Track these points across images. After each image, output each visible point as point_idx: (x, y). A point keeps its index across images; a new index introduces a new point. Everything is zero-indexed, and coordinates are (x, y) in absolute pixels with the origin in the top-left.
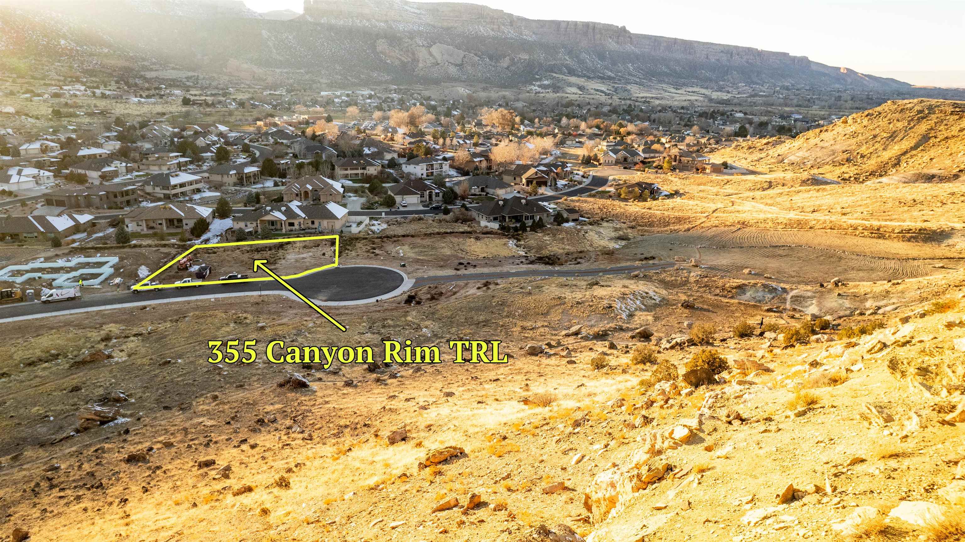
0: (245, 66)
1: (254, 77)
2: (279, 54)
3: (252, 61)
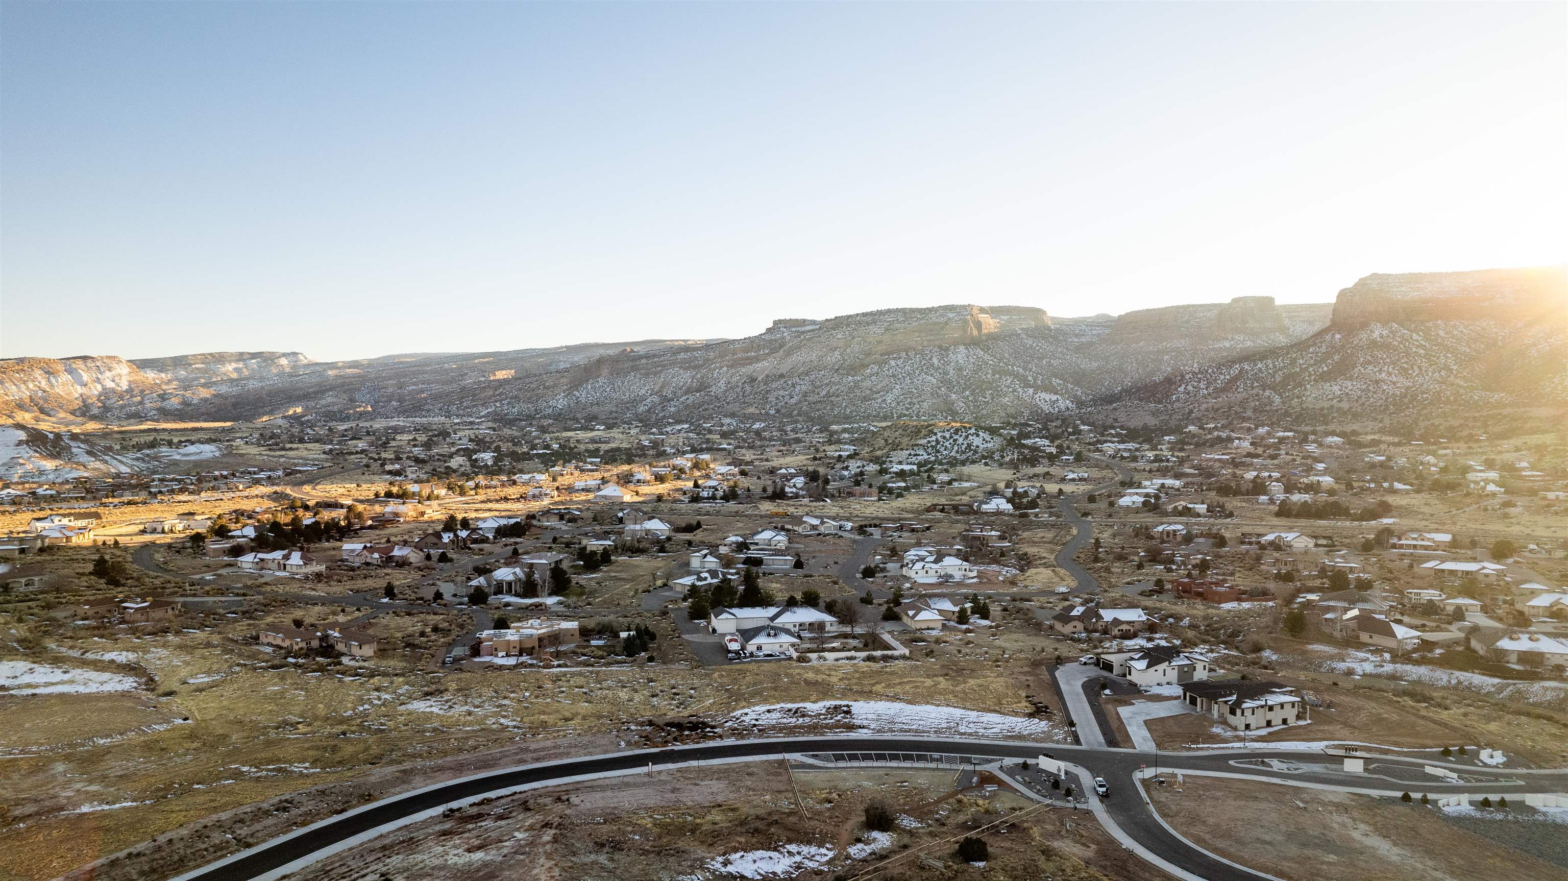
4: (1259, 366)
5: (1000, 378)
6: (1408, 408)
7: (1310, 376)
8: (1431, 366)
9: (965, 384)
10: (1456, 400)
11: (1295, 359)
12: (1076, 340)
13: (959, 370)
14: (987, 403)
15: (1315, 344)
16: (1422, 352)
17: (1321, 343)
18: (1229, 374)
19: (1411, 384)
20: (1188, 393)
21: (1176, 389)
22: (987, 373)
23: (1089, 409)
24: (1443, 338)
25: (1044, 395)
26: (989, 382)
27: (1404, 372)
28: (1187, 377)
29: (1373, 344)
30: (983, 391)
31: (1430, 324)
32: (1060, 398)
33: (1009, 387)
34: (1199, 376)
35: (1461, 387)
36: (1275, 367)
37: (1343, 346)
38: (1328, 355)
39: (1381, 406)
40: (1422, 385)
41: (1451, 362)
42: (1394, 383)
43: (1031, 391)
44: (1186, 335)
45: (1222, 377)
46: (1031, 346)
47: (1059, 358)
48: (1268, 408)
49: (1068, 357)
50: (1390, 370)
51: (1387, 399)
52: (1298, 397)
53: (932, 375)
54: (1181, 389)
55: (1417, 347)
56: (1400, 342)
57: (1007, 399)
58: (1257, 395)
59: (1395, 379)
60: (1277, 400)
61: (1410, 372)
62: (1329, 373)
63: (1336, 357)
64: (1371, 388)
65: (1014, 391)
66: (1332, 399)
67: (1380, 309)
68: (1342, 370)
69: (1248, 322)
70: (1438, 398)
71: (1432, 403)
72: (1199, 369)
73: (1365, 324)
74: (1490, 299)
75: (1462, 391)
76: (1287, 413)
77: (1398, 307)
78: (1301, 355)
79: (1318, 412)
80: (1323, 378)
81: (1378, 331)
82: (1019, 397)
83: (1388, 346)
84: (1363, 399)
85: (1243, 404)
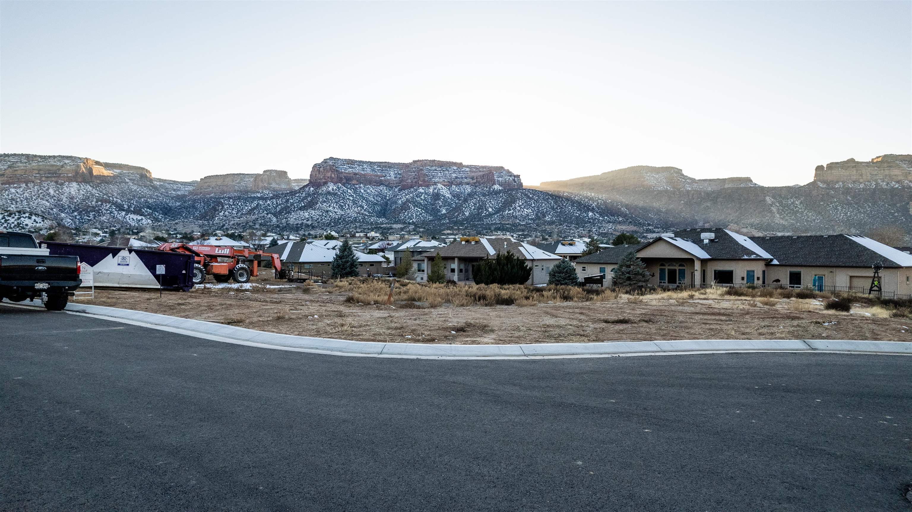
2: (782, 219)
3: (752, 225)
4: (269, 202)
5: (102, 204)
6: (340, 224)
7: (294, 208)
8: (354, 204)
9: (75, 207)
10: (363, 221)
11: (288, 200)
12: (174, 193)
13: (71, 198)
14: (91, 220)
15: (300, 192)
16: (351, 198)
17: (303, 191)
18: (251, 206)
19: (344, 213)
20: (226, 216)
21: (218, 214)
22: (92, 201)
23: (159, 223)
24: (363, 193)
25: (132, 216)
26: (93, 207)
27: (341, 208)
28: (226, 207)
29: (329, 193)
30: (88, 213)
31: (357, 186)
33: (107, 210)
34: (233, 207)
35: (366, 215)
37: (314, 194)
38: (306, 198)
39: (328, 223)
40: (349, 214)
41: (364, 204)
42: (336, 212)
43: (124, 213)
44: (238, 191)
45: (246, 208)
46: (135, 190)
47: (154, 198)
48: (268, 224)
49: (161, 198)
50: (335, 206)
51: (331, 220)
52: (286, 218)
53: (47, 200)
54: (222, 214)
55: (349, 196)
56: (342, 193)
57: (105, 217)
58: (263, 217)
59: (336, 211)
60: (274, 219)
61: (344, 207)
62: (305, 206)
63: (309, 199)
64: (324, 214)
65: (111, 212)
66: (304, 220)
67: (333, 175)
68: (311, 205)
69: (271, 184)
70: (355, 220)
71: (352, 222)
72: (233, 203)
73: (325, 183)
74: (384, 177)
75: (366, 217)
76: (278, 226)
77: (342, 176)
78: (292, 197)
79: (295, 226)
80: (301, 209)
81: (331, 187)
82: (114, 216)
83: (335, 194)
84: (320, 220)
85: (255, 222)
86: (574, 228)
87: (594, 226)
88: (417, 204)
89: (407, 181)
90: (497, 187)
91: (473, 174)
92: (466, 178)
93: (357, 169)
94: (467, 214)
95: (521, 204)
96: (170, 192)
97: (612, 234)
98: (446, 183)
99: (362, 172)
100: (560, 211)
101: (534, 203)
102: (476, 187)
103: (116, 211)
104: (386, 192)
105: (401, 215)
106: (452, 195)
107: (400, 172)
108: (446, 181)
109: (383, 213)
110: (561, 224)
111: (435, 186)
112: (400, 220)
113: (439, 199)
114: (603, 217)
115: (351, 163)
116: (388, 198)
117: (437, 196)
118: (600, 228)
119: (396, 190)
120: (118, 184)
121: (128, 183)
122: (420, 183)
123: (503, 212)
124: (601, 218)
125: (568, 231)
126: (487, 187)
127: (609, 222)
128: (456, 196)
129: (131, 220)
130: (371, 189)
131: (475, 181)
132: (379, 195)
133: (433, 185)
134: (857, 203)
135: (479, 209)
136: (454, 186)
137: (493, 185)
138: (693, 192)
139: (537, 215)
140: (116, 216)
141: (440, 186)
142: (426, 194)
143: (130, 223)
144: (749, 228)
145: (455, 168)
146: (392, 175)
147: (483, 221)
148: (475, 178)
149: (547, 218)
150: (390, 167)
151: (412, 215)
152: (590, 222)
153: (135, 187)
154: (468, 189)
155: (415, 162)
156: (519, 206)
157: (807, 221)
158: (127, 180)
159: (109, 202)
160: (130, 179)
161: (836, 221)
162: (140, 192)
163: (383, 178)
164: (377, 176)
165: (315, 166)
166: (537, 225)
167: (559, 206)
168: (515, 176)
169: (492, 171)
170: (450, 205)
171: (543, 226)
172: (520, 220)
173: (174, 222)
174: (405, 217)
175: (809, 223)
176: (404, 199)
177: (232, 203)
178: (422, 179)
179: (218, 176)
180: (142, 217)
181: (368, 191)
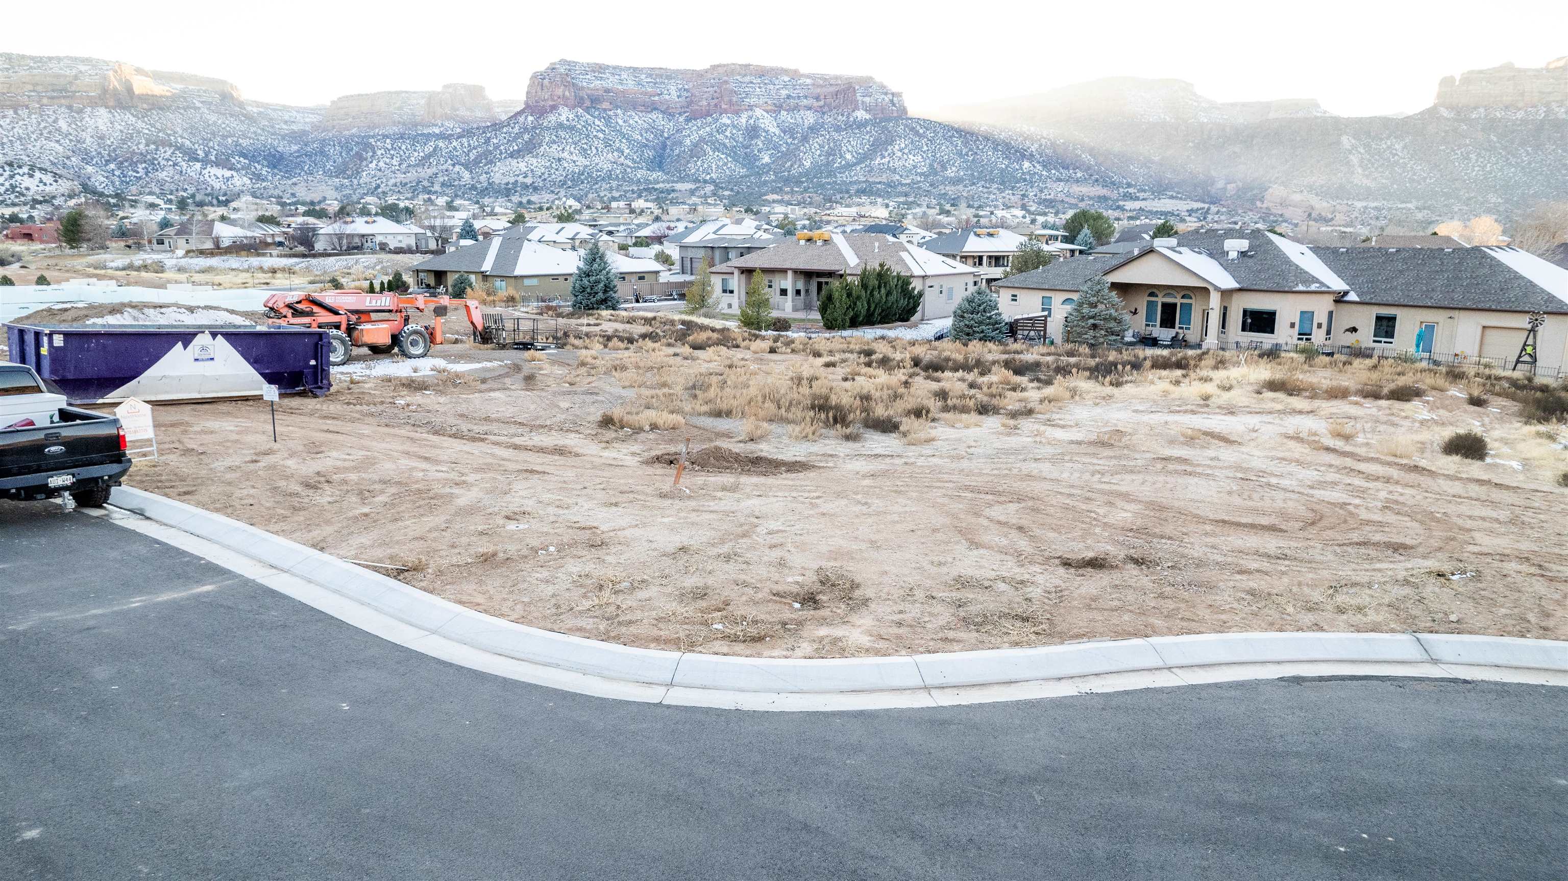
0: (1297, 197)
1: (1310, 215)
2: (1367, 177)
3: (1311, 188)
4: (455, 143)
5: (157, 150)
6: (582, 183)
7: (501, 153)
8: (606, 147)
9: (109, 155)
10: (623, 177)
11: (489, 139)
12: (285, 127)
13: (100, 138)
14: (140, 178)
15: (509, 125)
16: (601, 135)
17: (514, 123)
18: (423, 152)
19: (588, 163)
20: (380, 170)
21: (367, 166)
22: (139, 143)
23: (264, 184)
24: (621, 126)
25: (215, 171)
26: (142, 154)
27: (584, 153)
28: (379, 152)
29: (561, 126)
30: (133, 165)
31: (611, 113)
32: (235, 174)
33: (168, 160)
34: (392, 152)
35: (629, 167)
36: (469, 145)
37: (534, 128)
38: (519, 135)
40: (597, 164)
41: (624, 147)
42: (574, 162)
43: (198, 165)
44: (399, 123)
45: (416, 154)
46: (215, 123)
47: (250, 138)
48: (456, 183)
49: (263, 138)
50: (572, 149)
51: (567, 175)
52: (486, 173)
53: (58, 142)
54: (373, 165)
55: (598, 131)
56: (584, 126)
57: (165, 173)
58: (446, 171)
59: (575, 158)
60: (466, 175)
61: (589, 152)
62: (519, 151)
63: (526, 137)
64: (554, 165)
65: (175, 165)
66: (518, 176)
67: (567, 93)
68: (530, 148)
69: (458, 110)
70: (609, 176)
71: (603, 179)
72: (392, 145)
73: (554, 108)
74: (659, 95)
75: (629, 170)
76: (473, 188)
77: (583, 94)
78: (495, 134)
79: (503, 186)
80: (512, 156)
81: (565, 115)
82: (181, 172)
83: (572, 128)
84: (546, 175)
85: (432, 179)
86: (995, 191)
87: (1031, 187)
88: (718, 147)
89: (701, 104)
90: (861, 115)
91: (818, 90)
92: (806, 97)
93: (611, 82)
94: (807, 164)
95: (903, 145)
96: (277, 126)
97: (1063, 201)
98: (770, 108)
99: (620, 87)
100: (973, 160)
101: (927, 145)
102: (824, 113)
103: (184, 160)
104: (663, 123)
105: (689, 165)
106: (781, 130)
107: (686, 87)
108: (769, 102)
109: (658, 163)
110: (974, 184)
111: (750, 113)
112: (688, 175)
113: (758, 137)
114: (1049, 171)
115: (599, 69)
116: (666, 135)
117: (753, 131)
118: (1041, 191)
119: (681, 119)
120: (182, 111)
121: (199, 108)
122: (724, 106)
123: (871, 159)
124: (1044, 173)
125: (986, 195)
126: (842, 115)
127: (1060, 180)
128: (789, 131)
129: (213, 178)
130: (637, 119)
131: (822, 103)
132: (651, 128)
133: (746, 110)
134: (1505, 148)
135: (829, 154)
136: (783, 113)
137: (853, 111)
138: (1210, 126)
139: (931, 165)
140: (184, 172)
141: (758, 112)
142: (734, 127)
143: (211, 183)
144: (1305, 193)
145: (787, 79)
146: (672, 93)
147: (836, 177)
148: (822, 97)
149: (950, 173)
150: (669, 77)
151: (709, 166)
152: (1025, 180)
153: (212, 118)
154: (810, 118)
155: (714, 67)
156: (901, 150)
157: (1412, 181)
158: (198, 104)
159: (171, 145)
160: (202, 102)
161: (1465, 181)
162: (223, 126)
163: (656, 98)
164: (646, 94)
165: (534, 77)
166: (931, 185)
167: (971, 150)
168: (893, 94)
169: (854, 85)
170: (776, 147)
171: (941, 187)
172: (901, 176)
173: (290, 182)
174: (698, 170)
175: (1415, 184)
176: (695, 137)
177: (389, 147)
178: (726, 99)
179: (362, 95)
180: (232, 172)
181: (631, 122)
